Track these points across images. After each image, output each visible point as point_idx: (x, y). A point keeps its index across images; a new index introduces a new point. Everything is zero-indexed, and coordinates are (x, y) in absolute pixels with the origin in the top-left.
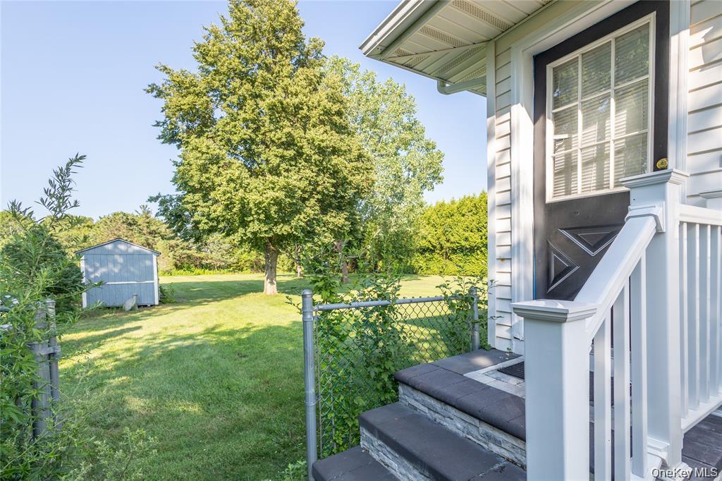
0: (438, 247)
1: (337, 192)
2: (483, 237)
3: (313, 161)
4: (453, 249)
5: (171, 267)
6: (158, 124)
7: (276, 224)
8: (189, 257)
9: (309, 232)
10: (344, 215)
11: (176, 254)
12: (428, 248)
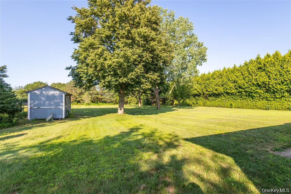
0: (202, 93)
1: (152, 61)
2: (225, 89)
3: (141, 44)
4: (209, 95)
5: (89, 102)
6: (72, 34)
7: (120, 77)
8: (97, 98)
9: (138, 82)
10: (157, 74)
11: (92, 97)
12: (197, 94)
